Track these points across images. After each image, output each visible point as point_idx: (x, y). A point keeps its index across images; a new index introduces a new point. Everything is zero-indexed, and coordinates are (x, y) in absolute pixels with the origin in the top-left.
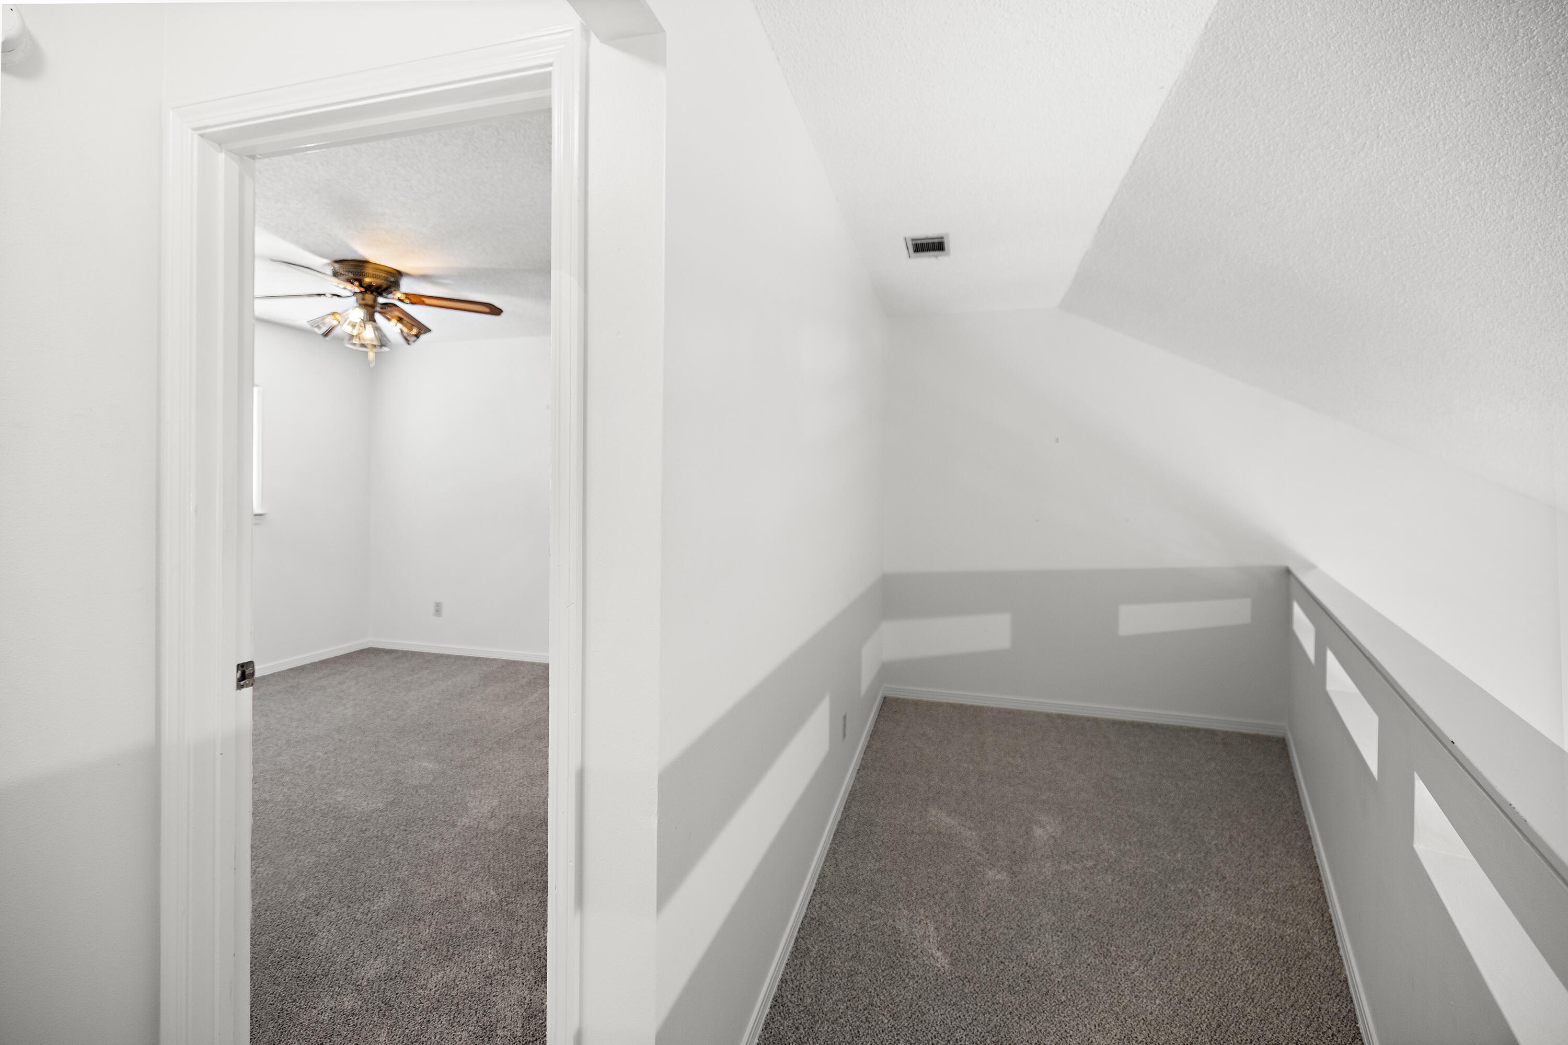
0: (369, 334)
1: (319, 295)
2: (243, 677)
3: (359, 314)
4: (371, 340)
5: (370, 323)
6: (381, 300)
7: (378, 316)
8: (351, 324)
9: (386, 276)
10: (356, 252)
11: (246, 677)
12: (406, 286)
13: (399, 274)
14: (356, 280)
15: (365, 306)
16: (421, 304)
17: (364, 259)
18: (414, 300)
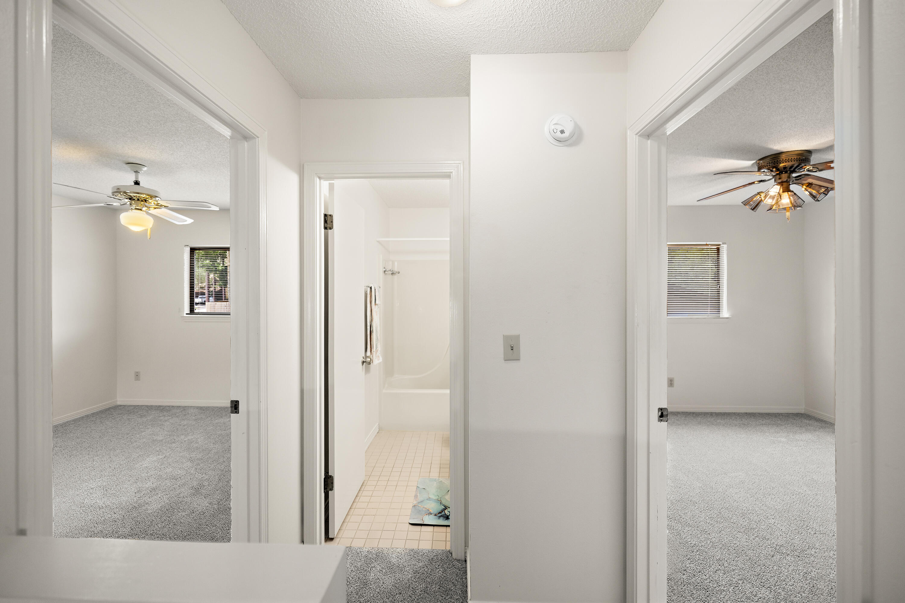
0: (786, 200)
1: (750, 184)
2: (662, 416)
3: (776, 189)
4: (788, 204)
5: (786, 194)
6: (794, 175)
7: (793, 187)
8: (772, 197)
9: (798, 157)
10: (771, 149)
11: (664, 416)
12: (815, 159)
13: (809, 152)
14: (773, 168)
15: (781, 184)
16: (828, 169)
17: (781, 152)
18: (820, 168)
